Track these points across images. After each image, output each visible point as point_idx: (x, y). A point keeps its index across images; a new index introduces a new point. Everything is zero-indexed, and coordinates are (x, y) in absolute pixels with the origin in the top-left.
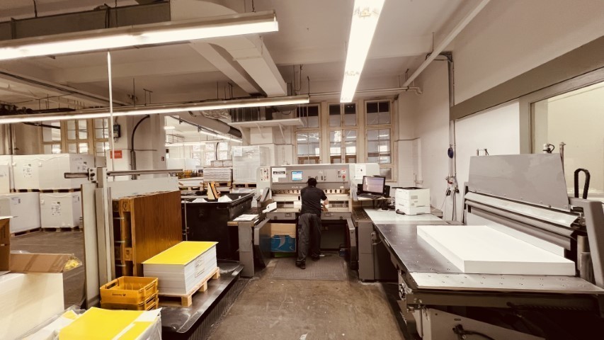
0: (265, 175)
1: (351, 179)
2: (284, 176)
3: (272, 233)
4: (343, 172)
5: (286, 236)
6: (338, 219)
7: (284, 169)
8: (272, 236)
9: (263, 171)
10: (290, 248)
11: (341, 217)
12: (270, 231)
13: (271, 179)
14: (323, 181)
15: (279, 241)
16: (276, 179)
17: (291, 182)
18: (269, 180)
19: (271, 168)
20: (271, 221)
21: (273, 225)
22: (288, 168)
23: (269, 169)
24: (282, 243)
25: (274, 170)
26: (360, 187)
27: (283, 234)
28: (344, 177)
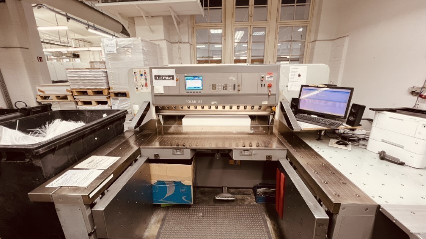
0: (142, 81)
1: (281, 88)
2: (172, 83)
3: (153, 178)
4: (268, 79)
5: (175, 182)
6: (264, 159)
7: (172, 72)
8: (154, 181)
9: (138, 75)
10: (183, 198)
11: (269, 157)
12: (150, 175)
13: (152, 88)
14: (235, 92)
15: (165, 190)
16: (160, 87)
17: (185, 93)
18: (149, 90)
19: (151, 69)
20: (149, 161)
21: (153, 166)
22: (178, 70)
23: (148, 71)
24: (170, 191)
25: (155, 72)
26: (295, 103)
27: (171, 180)
28: (270, 86)
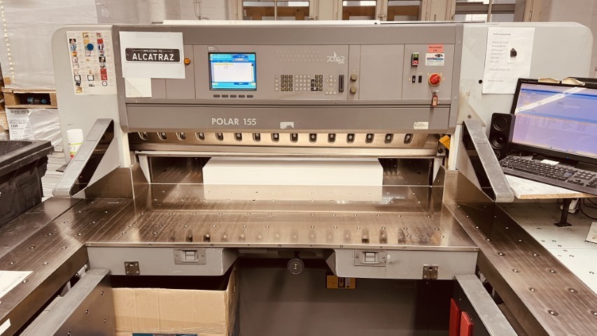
1: (464, 87)
2: (174, 71)
4: (431, 62)
6: (419, 276)
7: (174, 41)
9: (81, 47)
11: (431, 270)
13: (121, 83)
14: (343, 98)
18: (111, 88)
19: (116, 31)
23: (108, 37)
25: (129, 40)
26: (501, 126)
28: (435, 81)
